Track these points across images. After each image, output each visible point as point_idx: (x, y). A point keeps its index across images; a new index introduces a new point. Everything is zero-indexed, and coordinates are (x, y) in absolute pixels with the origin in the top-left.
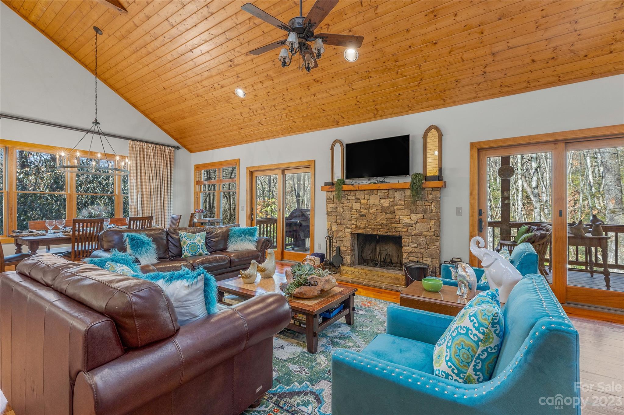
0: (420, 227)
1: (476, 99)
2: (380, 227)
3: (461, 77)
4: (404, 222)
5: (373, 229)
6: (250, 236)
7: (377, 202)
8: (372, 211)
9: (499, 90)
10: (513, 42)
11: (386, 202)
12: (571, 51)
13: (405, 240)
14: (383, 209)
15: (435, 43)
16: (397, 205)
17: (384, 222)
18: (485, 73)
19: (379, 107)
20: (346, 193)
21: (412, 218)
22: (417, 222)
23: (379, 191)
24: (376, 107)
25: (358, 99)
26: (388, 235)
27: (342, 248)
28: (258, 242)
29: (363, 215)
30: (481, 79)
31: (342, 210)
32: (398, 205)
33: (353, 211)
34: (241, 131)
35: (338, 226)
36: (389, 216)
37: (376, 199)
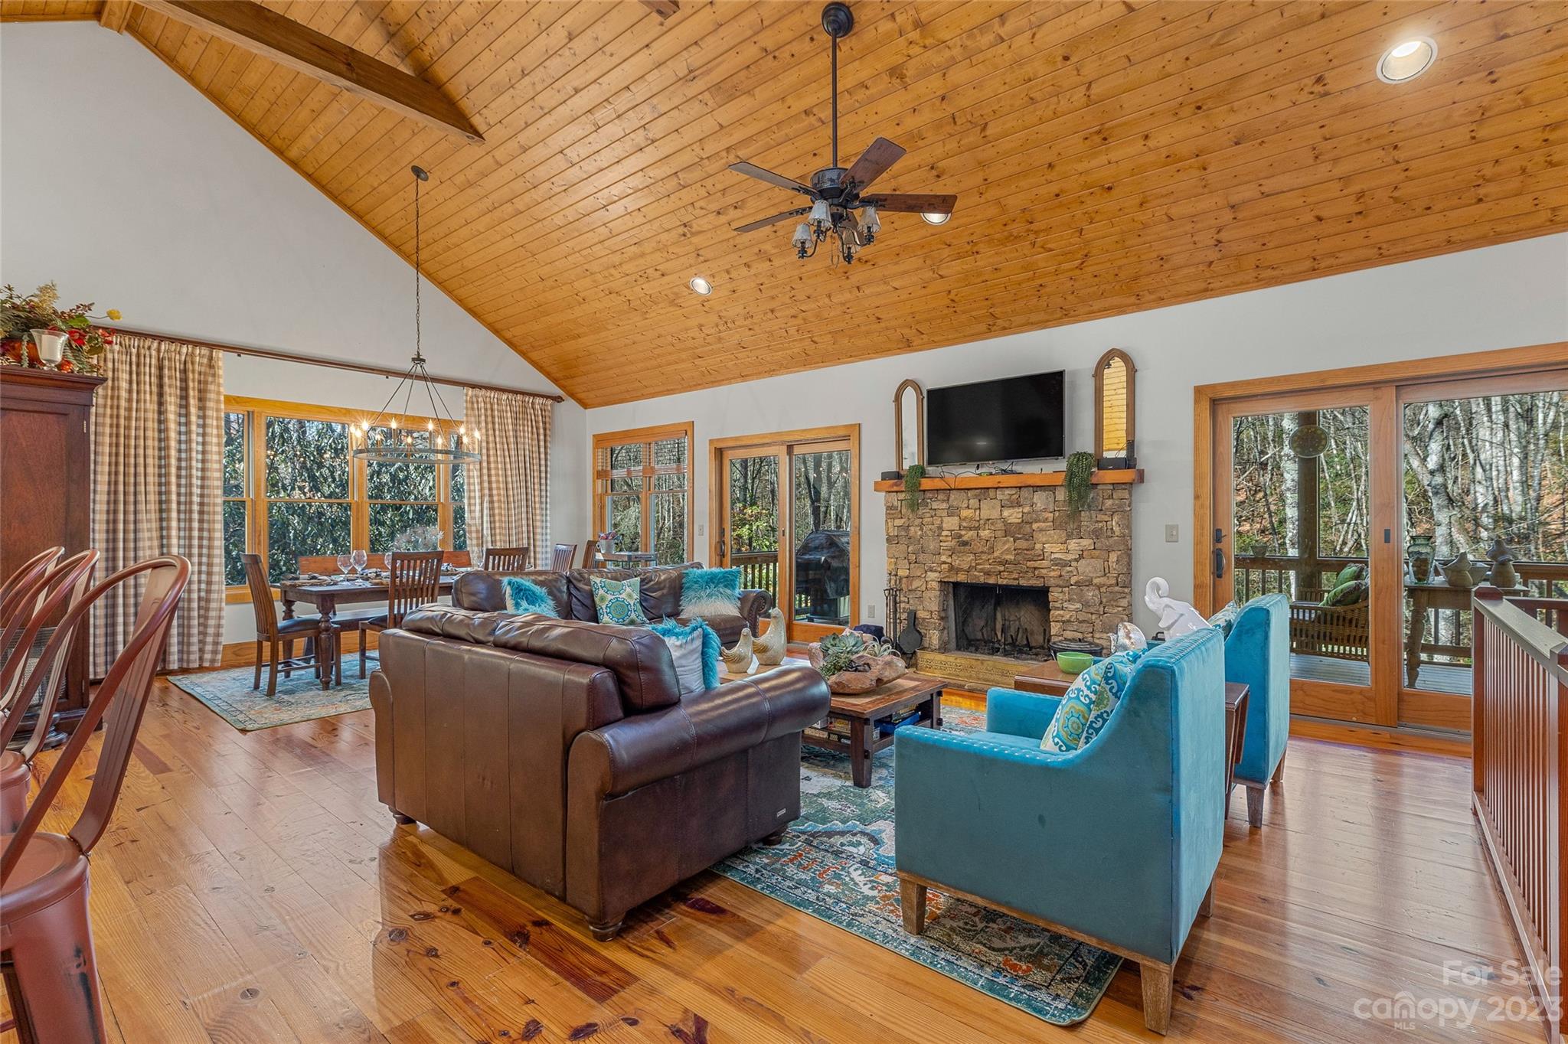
0: (1087, 568)
1: (1206, 292)
2: (1002, 569)
3: (1169, 251)
4: (1053, 556)
5: (988, 573)
6: (726, 586)
7: (995, 514)
8: (985, 533)
9: (1255, 275)
10: (1269, 186)
11: (1013, 515)
12: (1396, 200)
13: (1056, 595)
14: (1009, 531)
15: (1110, 188)
16: (1037, 521)
17: (1010, 557)
18: (1219, 242)
19: (997, 311)
20: (929, 495)
21: (1069, 548)
22: (1081, 557)
23: (998, 492)
24: (991, 310)
25: (952, 296)
26: (1019, 585)
27: (921, 614)
28: (743, 599)
29: (965, 544)
30: (1213, 255)
31: (920, 533)
32: (1039, 521)
33: (944, 533)
34: (698, 361)
35: (912, 566)
36: (1022, 544)
37: (993, 508)
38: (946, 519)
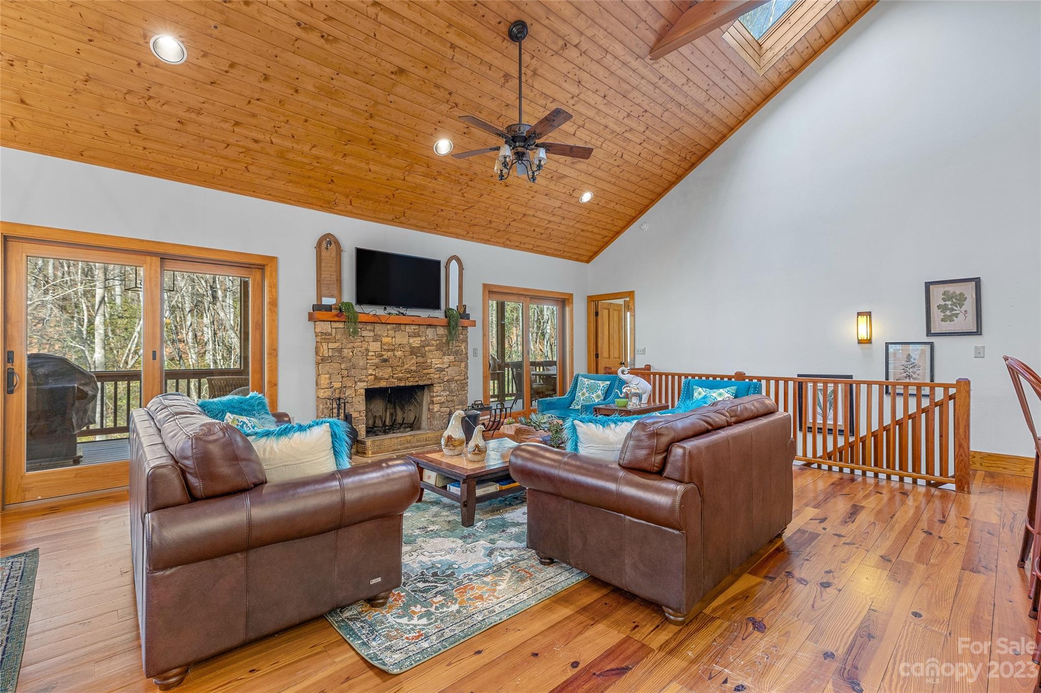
0: (452, 372)
2: (409, 376)
4: (436, 366)
5: (400, 379)
7: (405, 341)
8: (399, 354)
9: (505, 241)
10: (537, 213)
11: (416, 342)
13: (437, 388)
14: (413, 351)
16: (428, 346)
17: (414, 368)
19: (408, 212)
20: (360, 325)
21: (444, 361)
22: (449, 366)
23: (407, 327)
24: (406, 210)
25: (396, 192)
29: (385, 361)
30: (503, 228)
31: (351, 354)
32: (430, 346)
33: (370, 354)
35: (345, 379)
36: (420, 360)
37: (404, 337)
38: (371, 344)
